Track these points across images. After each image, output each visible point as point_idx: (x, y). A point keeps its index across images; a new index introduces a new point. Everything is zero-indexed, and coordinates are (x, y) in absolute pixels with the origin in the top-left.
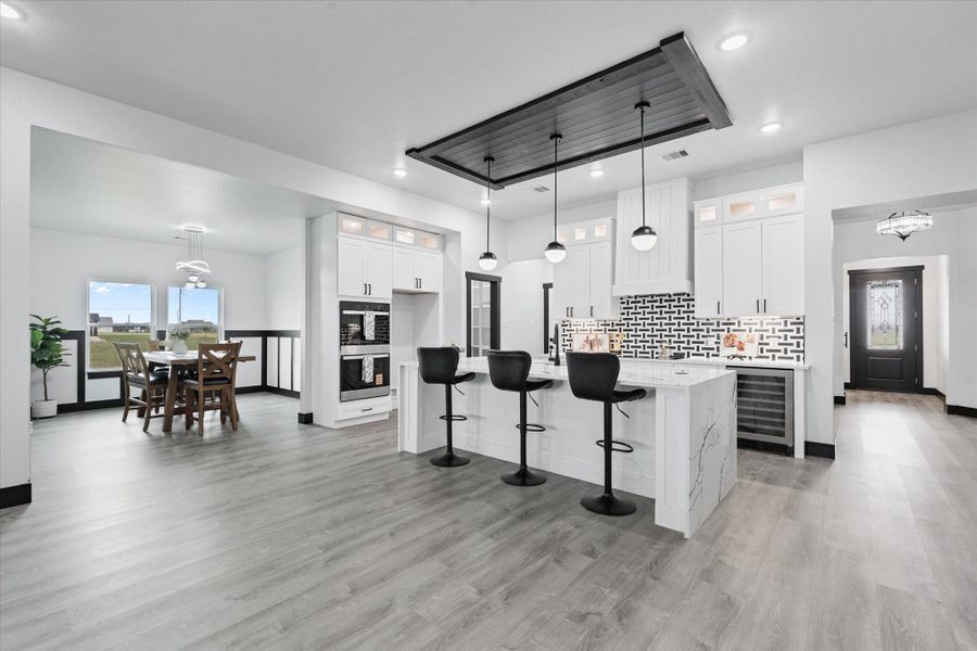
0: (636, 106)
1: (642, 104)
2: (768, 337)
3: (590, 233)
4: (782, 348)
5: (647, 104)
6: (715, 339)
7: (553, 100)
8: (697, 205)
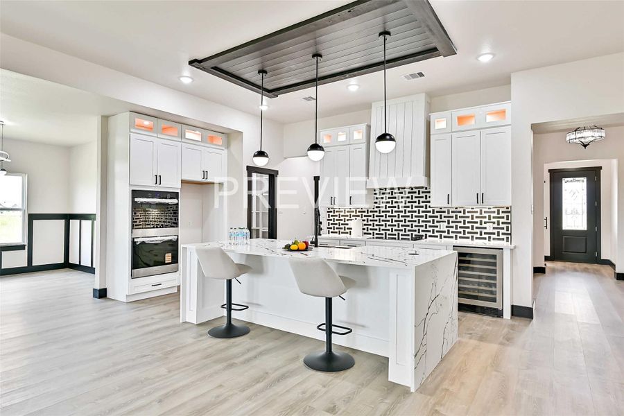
0: (380, 35)
1: (385, 33)
2: (485, 223)
3: (350, 136)
4: (496, 231)
5: (389, 33)
6: (446, 224)
7: (311, 25)
8: (433, 116)
